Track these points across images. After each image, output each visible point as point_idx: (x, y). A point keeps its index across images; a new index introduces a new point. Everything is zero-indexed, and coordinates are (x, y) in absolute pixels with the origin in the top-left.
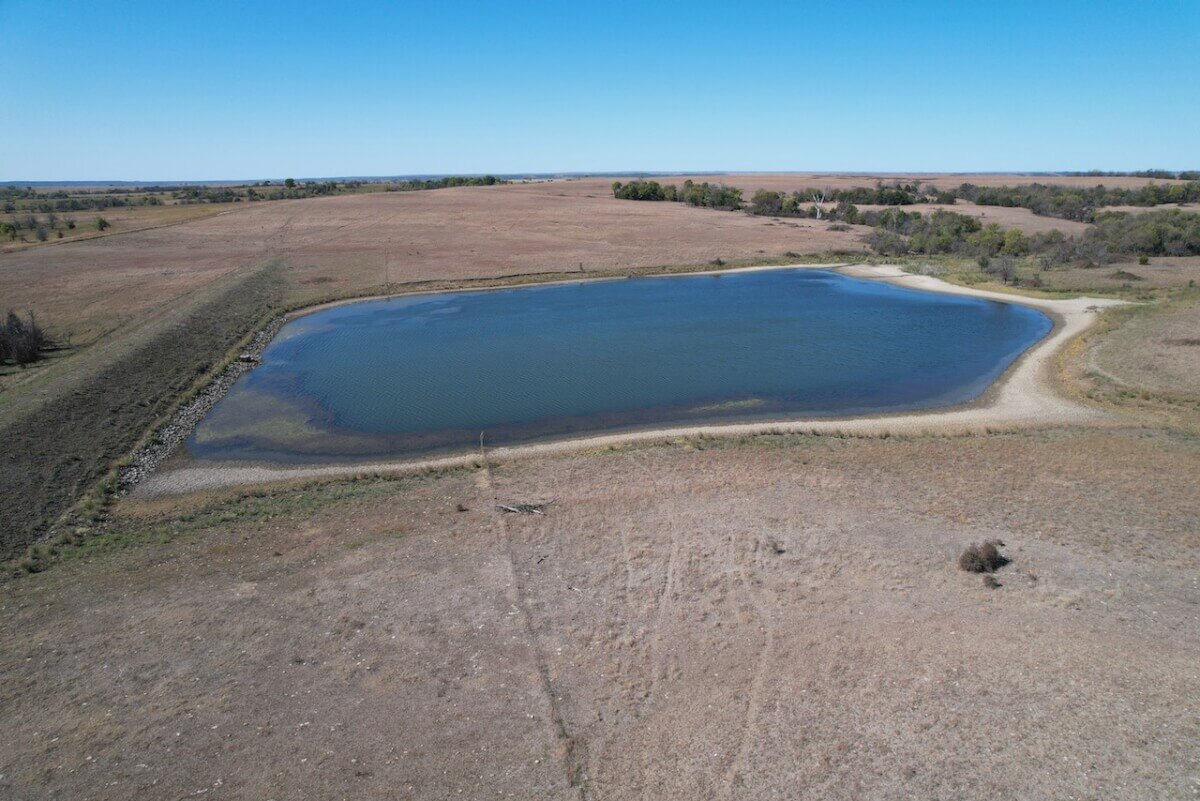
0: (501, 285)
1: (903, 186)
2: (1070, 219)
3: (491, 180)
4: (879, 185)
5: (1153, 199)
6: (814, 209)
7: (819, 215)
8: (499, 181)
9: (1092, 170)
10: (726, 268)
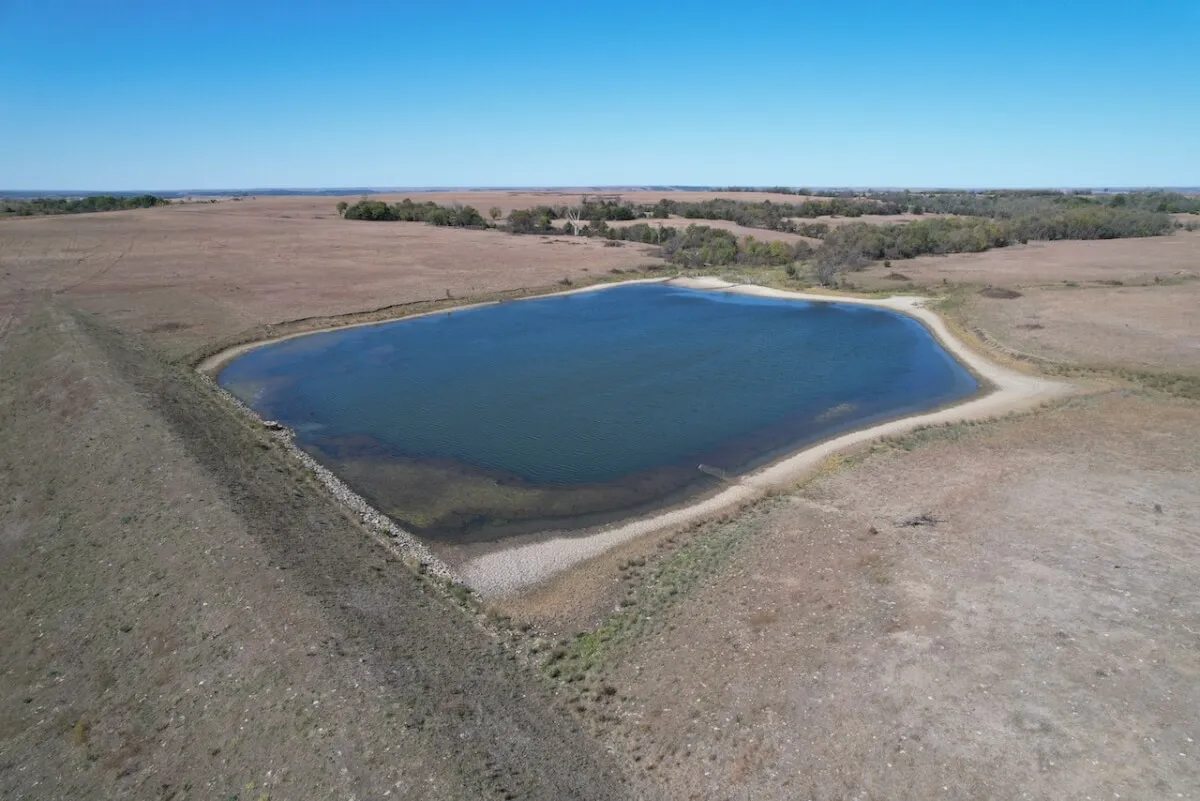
0: (385, 318)
1: (606, 202)
2: (772, 229)
3: (150, 200)
4: (584, 202)
5: (812, 212)
6: (569, 225)
7: (576, 233)
8: (161, 200)
9: (732, 186)
10: (576, 288)
